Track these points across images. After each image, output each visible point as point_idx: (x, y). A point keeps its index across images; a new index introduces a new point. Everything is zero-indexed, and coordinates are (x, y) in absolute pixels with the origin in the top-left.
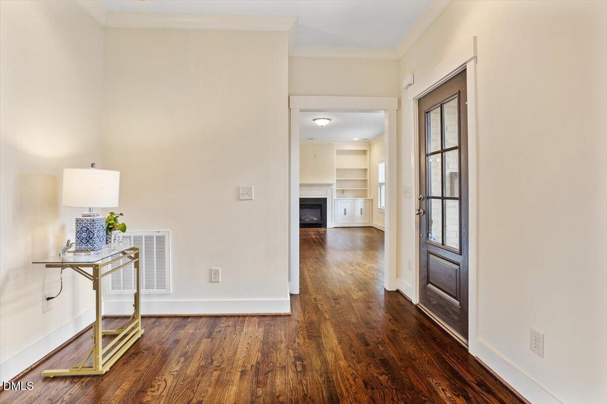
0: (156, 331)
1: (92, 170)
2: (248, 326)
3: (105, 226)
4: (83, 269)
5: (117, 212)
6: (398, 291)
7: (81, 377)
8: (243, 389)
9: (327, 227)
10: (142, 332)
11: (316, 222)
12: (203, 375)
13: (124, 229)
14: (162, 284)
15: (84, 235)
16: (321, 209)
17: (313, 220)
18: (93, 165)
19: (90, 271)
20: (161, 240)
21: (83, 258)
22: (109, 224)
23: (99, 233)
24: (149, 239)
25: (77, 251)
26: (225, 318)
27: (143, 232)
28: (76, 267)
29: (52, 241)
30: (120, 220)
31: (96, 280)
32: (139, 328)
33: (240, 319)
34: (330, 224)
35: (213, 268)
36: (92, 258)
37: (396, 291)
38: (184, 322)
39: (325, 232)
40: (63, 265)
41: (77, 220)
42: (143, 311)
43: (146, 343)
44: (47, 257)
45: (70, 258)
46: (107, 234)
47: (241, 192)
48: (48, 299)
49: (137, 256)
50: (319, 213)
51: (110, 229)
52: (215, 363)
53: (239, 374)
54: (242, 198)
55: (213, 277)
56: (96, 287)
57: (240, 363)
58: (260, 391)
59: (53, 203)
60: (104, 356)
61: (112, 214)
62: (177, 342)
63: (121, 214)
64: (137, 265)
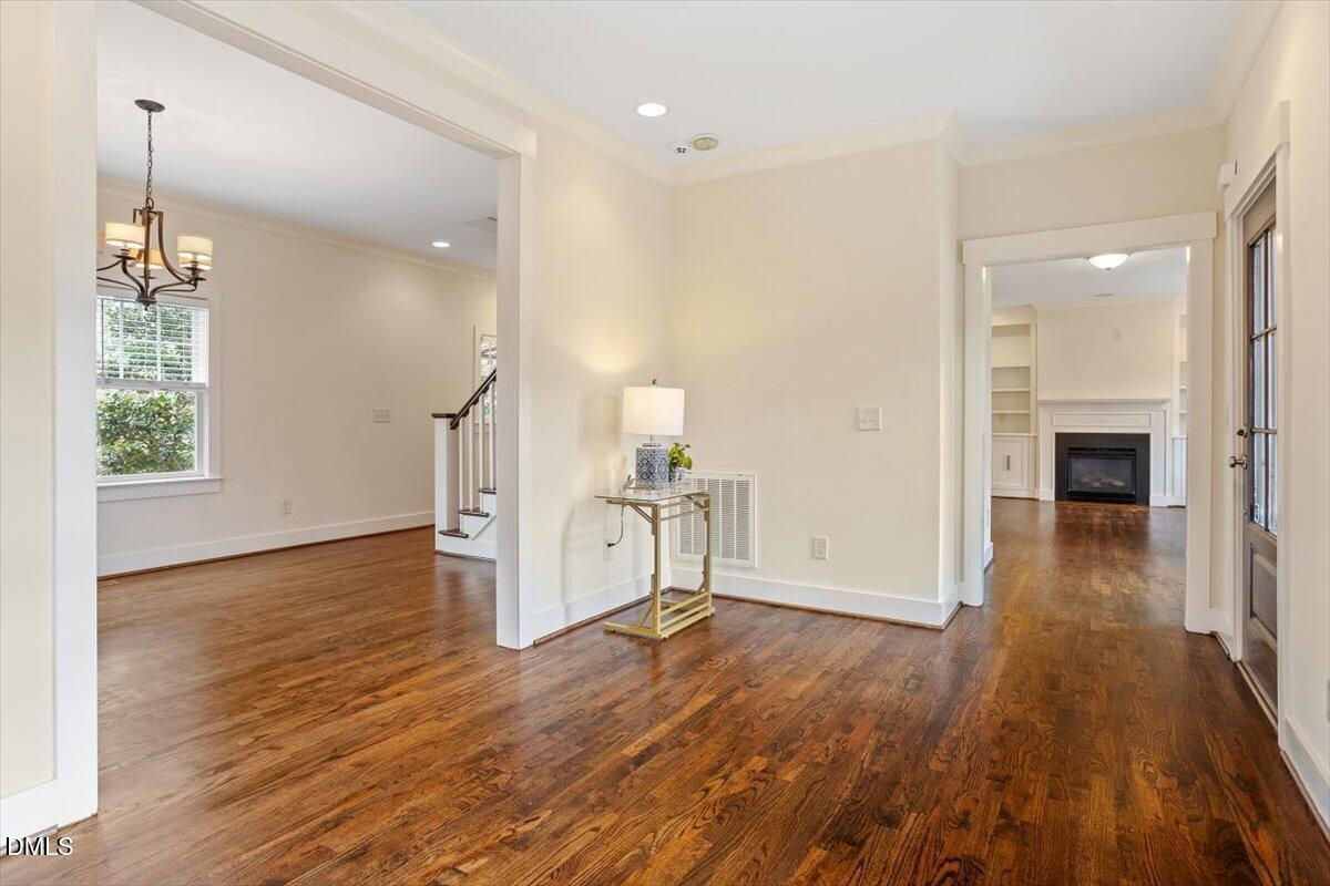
0: (730, 614)
1: (654, 390)
2: (863, 631)
3: (668, 460)
4: (642, 508)
5: (683, 443)
6: (1213, 636)
7: (639, 637)
8: (819, 686)
9: (1151, 504)
10: (713, 610)
11: (1118, 491)
12: (774, 663)
13: (689, 466)
14: (743, 553)
15: (645, 469)
16: (1134, 461)
17: (1110, 485)
18: (654, 382)
19: (648, 511)
20: (743, 487)
21: (643, 496)
22: (673, 459)
23: (661, 469)
24: (728, 485)
25: (637, 488)
26: (831, 617)
27: (721, 474)
28: (636, 505)
29: (613, 476)
30: (687, 453)
31: (654, 521)
32: (709, 604)
33: (856, 621)
34: (1159, 497)
35: (816, 536)
36: (652, 496)
37: (1208, 635)
38: (771, 610)
39: (1146, 515)
40: (623, 502)
41: (638, 450)
42: (715, 588)
43: (715, 623)
44: (608, 491)
45: (630, 494)
46: (671, 470)
47: (861, 416)
48: (609, 545)
49: (707, 503)
50: (1128, 471)
51: (674, 464)
52: (795, 657)
53: (820, 673)
54: (862, 426)
55: (817, 550)
56: (655, 531)
57: (828, 664)
58: (839, 694)
59: (614, 428)
60: (664, 619)
61: (677, 445)
62: (753, 628)
63: (688, 446)
64: (707, 517)
